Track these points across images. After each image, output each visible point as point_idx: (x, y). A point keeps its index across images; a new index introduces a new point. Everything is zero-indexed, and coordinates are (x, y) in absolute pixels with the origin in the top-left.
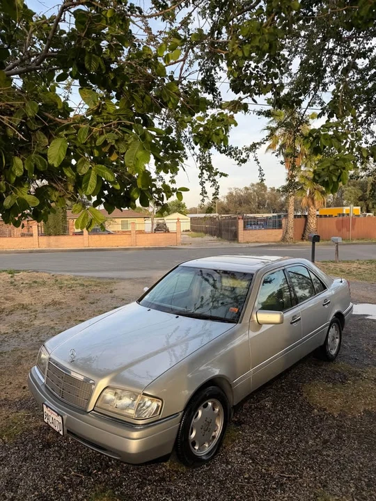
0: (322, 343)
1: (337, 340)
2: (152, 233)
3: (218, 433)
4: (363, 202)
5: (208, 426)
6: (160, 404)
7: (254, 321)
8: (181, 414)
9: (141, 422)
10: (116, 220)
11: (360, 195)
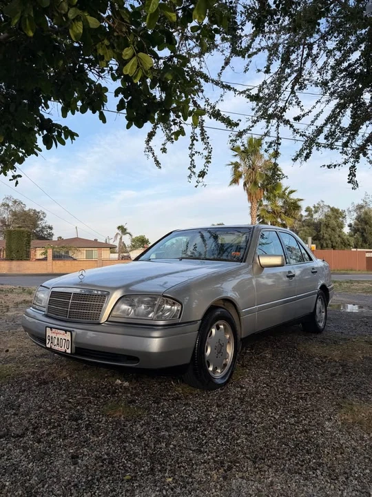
0: (312, 311)
1: (324, 314)
2: (119, 259)
3: (229, 361)
4: (317, 242)
5: (220, 350)
6: (180, 308)
7: (257, 263)
8: (199, 322)
9: (161, 323)
10: (81, 249)
11: (314, 235)
